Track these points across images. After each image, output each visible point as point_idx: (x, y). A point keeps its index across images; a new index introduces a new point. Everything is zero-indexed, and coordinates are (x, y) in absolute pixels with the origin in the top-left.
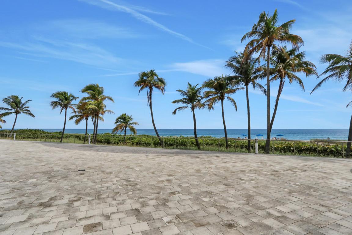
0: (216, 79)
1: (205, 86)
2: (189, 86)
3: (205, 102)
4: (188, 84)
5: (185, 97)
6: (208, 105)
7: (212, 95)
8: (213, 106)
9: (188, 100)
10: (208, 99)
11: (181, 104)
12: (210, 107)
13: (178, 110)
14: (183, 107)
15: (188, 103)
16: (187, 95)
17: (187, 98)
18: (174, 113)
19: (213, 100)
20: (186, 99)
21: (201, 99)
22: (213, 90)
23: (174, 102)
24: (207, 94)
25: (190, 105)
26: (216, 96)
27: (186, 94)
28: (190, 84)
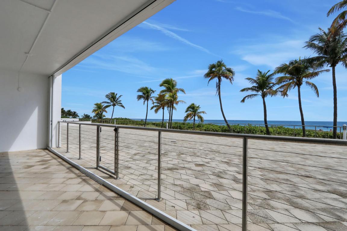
0: (292, 63)
1: (278, 72)
2: (259, 73)
3: (278, 89)
4: (258, 71)
5: (255, 85)
6: (281, 92)
7: (287, 81)
8: (288, 93)
9: (257, 87)
10: (280, 85)
11: (250, 92)
12: (285, 94)
13: (247, 98)
14: (252, 95)
15: (258, 91)
16: (257, 82)
17: (257, 85)
18: (243, 101)
19: (289, 86)
20: (256, 87)
21: (273, 85)
22: (288, 75)
23: (243, 90)
24: (280, 80)
25: (260, 93)
26: (291, 81)
27: (255, 81)
28: (260, 71)
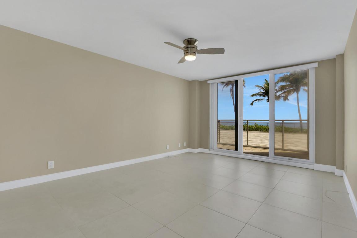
0: (291, 75)
1: (281, 81)
2: (265, 82)
3: (281, 94)
4: (265, 80)
5: (262, 91)
6: (283, 97)
7: (288, 89)
8: (289, 98)
9: (264, 93)
10: (283, 92)
11: (258, 97)
12: (286, 99)
13: (255, 102)
14: (260, 99)
15: (264, 96)
16: (264, 89)
17: (264, 92)
18: (252, 104)
19: (289, 93)
20: (262, 92)
21: (277, 92)
22: (288, 83)
23: (252, 96)
24: (283, 88)
25: (266, 98)
26: (291, 89)
27: (263, 88)
28: (267, 80)
